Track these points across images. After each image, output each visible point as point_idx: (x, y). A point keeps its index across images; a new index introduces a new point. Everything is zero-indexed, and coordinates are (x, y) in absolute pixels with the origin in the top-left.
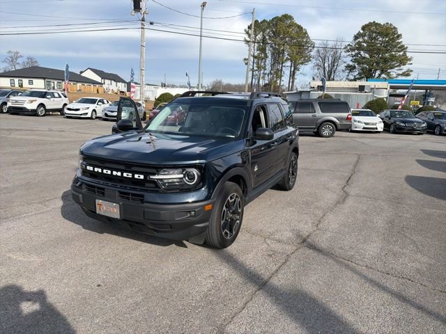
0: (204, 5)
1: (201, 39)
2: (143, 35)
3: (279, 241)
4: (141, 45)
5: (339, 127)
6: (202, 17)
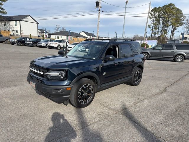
0: (127, 2)
1: (125, 17)
2: (99, 16)
3: (110, 109)
4: (98, 21)
5: (186, 57)
6: (126, 8)
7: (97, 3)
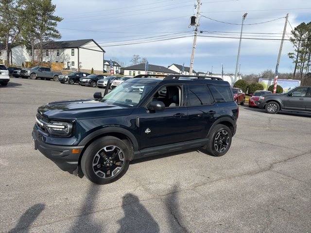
0: (245, 16)
2: (195, 40)
6: (242, 25)
7: (193, 19)
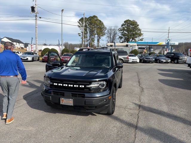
1: (62, 25)
2: (36, 22)
4: (36, 27)
5: (124, 61)
6: (62, 16)
